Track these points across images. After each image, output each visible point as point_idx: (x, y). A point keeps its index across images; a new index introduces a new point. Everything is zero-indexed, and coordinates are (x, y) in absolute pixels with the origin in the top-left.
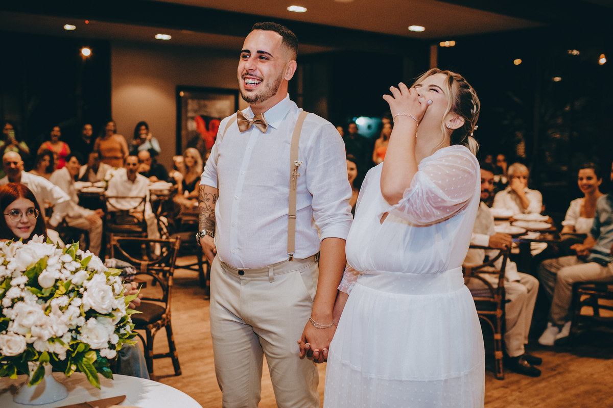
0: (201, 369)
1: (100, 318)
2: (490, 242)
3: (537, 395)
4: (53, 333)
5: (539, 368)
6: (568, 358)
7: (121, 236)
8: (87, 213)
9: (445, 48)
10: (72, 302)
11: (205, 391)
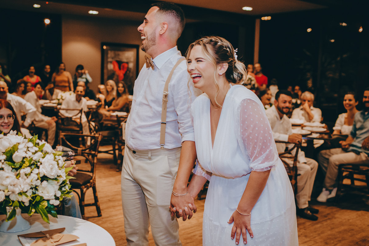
0: (114, 213)
1: (50, 181)
2: (289, 139)
3: (315, 232)
4: (21, 190)
5: (317, 215)
6: (334, 210)
7: (66, 133)
8: (47, 119)
9: (264, 21)
10: (33, 171)
11: (115, 226)
